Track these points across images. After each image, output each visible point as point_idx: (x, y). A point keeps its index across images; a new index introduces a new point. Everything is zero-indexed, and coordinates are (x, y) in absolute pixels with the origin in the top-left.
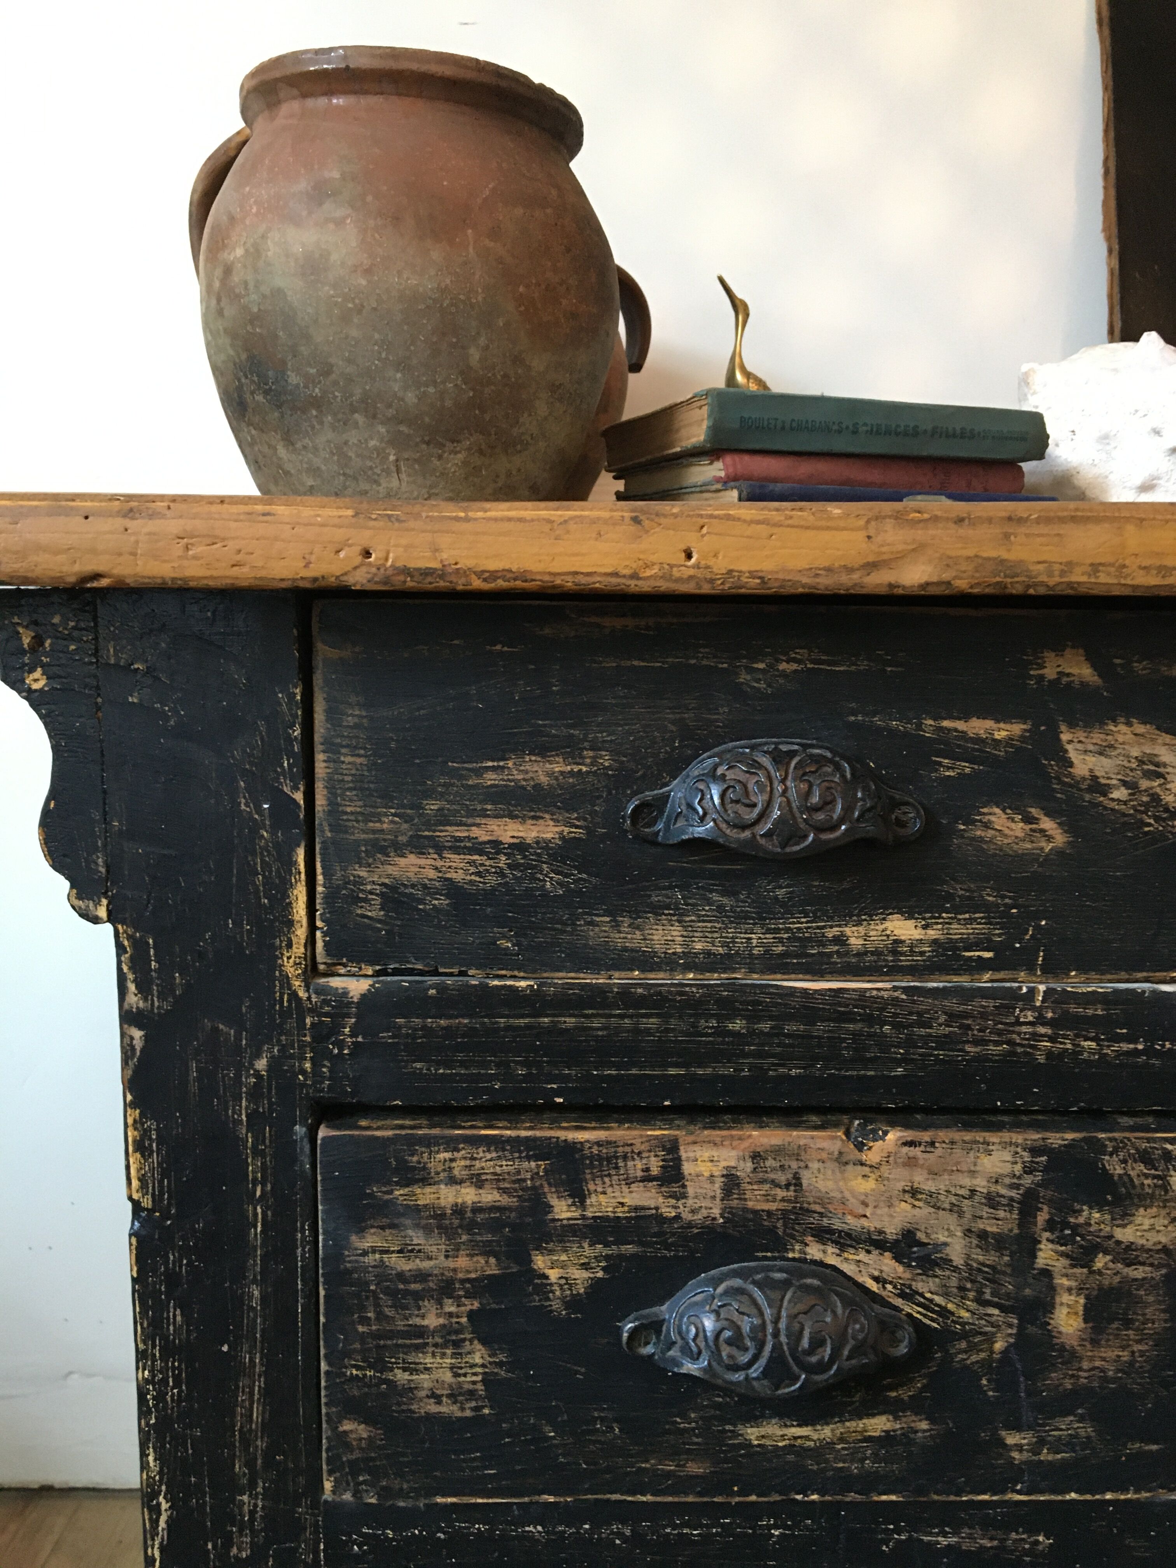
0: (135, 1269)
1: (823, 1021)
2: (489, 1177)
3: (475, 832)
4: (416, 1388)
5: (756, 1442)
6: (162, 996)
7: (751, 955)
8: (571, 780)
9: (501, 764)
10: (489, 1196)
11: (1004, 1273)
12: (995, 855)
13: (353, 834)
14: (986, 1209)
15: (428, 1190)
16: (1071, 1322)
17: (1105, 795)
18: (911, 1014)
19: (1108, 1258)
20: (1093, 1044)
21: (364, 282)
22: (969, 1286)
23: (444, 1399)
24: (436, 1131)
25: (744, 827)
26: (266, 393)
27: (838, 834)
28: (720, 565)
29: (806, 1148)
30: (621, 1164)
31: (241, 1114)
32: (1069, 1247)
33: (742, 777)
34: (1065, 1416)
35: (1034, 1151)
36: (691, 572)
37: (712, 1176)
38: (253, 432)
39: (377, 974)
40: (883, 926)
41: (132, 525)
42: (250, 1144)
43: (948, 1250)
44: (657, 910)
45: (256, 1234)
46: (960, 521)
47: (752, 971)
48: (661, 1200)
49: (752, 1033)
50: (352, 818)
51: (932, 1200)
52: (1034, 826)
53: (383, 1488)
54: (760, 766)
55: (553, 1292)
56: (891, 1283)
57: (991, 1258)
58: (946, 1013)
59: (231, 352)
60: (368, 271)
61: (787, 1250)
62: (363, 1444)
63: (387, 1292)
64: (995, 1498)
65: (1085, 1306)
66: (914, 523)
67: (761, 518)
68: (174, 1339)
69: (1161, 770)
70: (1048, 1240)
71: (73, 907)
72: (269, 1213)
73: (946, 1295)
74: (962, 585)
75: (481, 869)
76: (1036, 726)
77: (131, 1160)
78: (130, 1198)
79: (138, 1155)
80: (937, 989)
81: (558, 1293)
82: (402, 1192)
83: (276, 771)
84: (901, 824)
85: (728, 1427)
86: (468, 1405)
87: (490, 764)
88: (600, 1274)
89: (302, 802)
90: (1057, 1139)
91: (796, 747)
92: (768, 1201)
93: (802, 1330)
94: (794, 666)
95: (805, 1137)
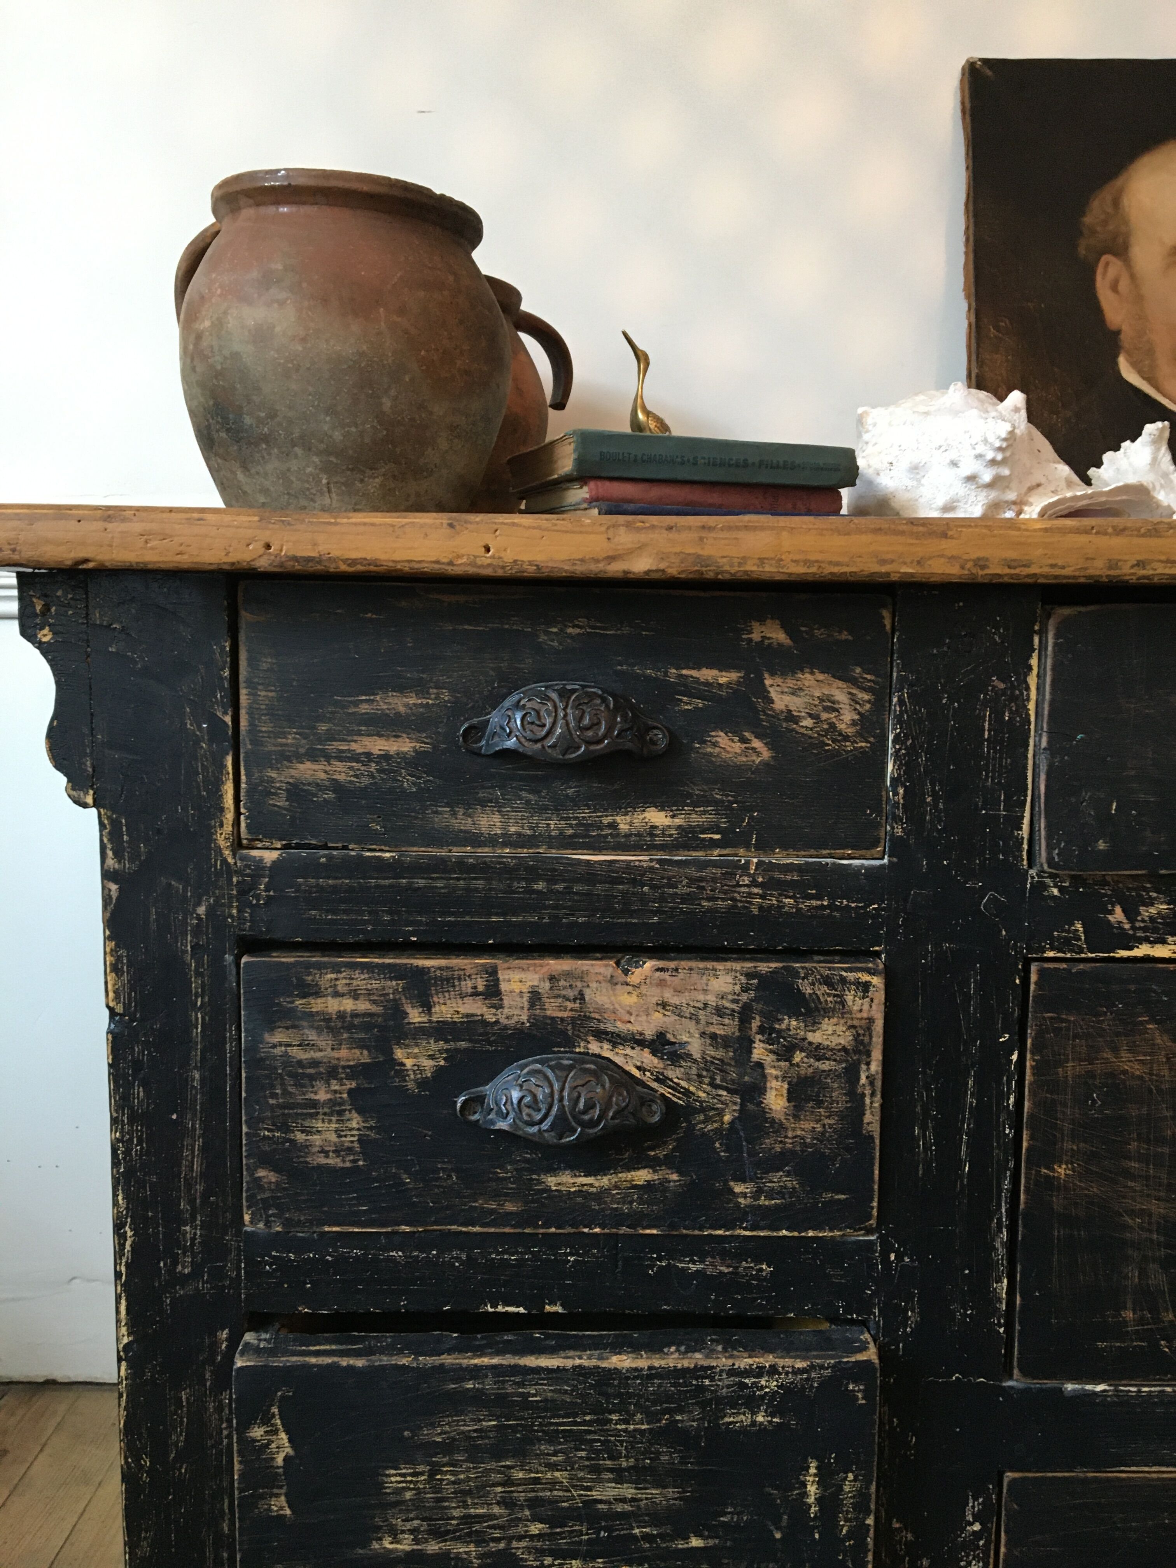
0: (111, 1057)
1: (600, 883)
2: (362, 992)
3: (354, 746)
4: (311, 1145)
5: (554, 1188)
6: (131, 861)
7: (550, 836)
8: (421, 710)
9: (372, 698)
10: (363, 1006)
11: (730, 1065)
12: (720, 766)
13: (266, 746)
14: (715, 1017)
15: (319, 1001)
16: (779, 1101)
17: (797, 724)
18: (663, 878)
19: (804, 1054)
20: (792, 901)
21: (300, 348)
22: (704, 1073)
23: (331, 1154)
24: (326, 959)
25: (536, 741)
26: (228, 430)
27: (602, 746)
28: (509, 557)
29: (587, 973)
30: (457, 983)
31: (186, 946)
32: (775, 1046)
33: (537, 707)
34: (778, 1171)
35: (749, 975)
36: (489, 561)
37: (521, 992)
38: (219, 461)
39: (285, 847)
40: (643, 816)
41: (110, 526)
42: (193, 968)
43: (689, 1047)
44: (483, 803)
45: (197, 1033)
46: (670, 528)
47: (550, 847)
48: (485, 1009)
49: (551, 891)
50: (265, 735)
51: (678, 1011)
52: (747, 745)
53: (287, 1219)
54: (549, 699)
55: (408, 1075)
56: (649, 1071)
57: (720, 1054)
58: (686, 878)
59: (202, 399)
60: (304, 340)
61: (575, 1047)
62: (273, 1187)
63: (291, 1074)
64: (727, 1233)
65: (788, 1090)
66: (639, 530)
67: (535, 525)
68: (138, 1109)
69: (836, 706)
70: (760, 1041)
71: (69, 796)
72: (207, 1018)
73: (688, 1080)
74: (673, 571)
75: (358, 773)
76: (747, 675)
77: (109, 978)
78: (108, 1006)
79: (113, 974)
80: (681, 860)
81: (412, 1077)
82: (300, 1002)
83: (211, 701)
84: (653, 742)
85: (534, 1177)
86: (348, 1159)
87: (364, 698)
88: (442, 1063)
89: (230, 723)
90: (764, 967)
91: (577, 687)
92: (561, 1010)
93: (579, 1096)
94: (578, 631)
95: (587, 965)
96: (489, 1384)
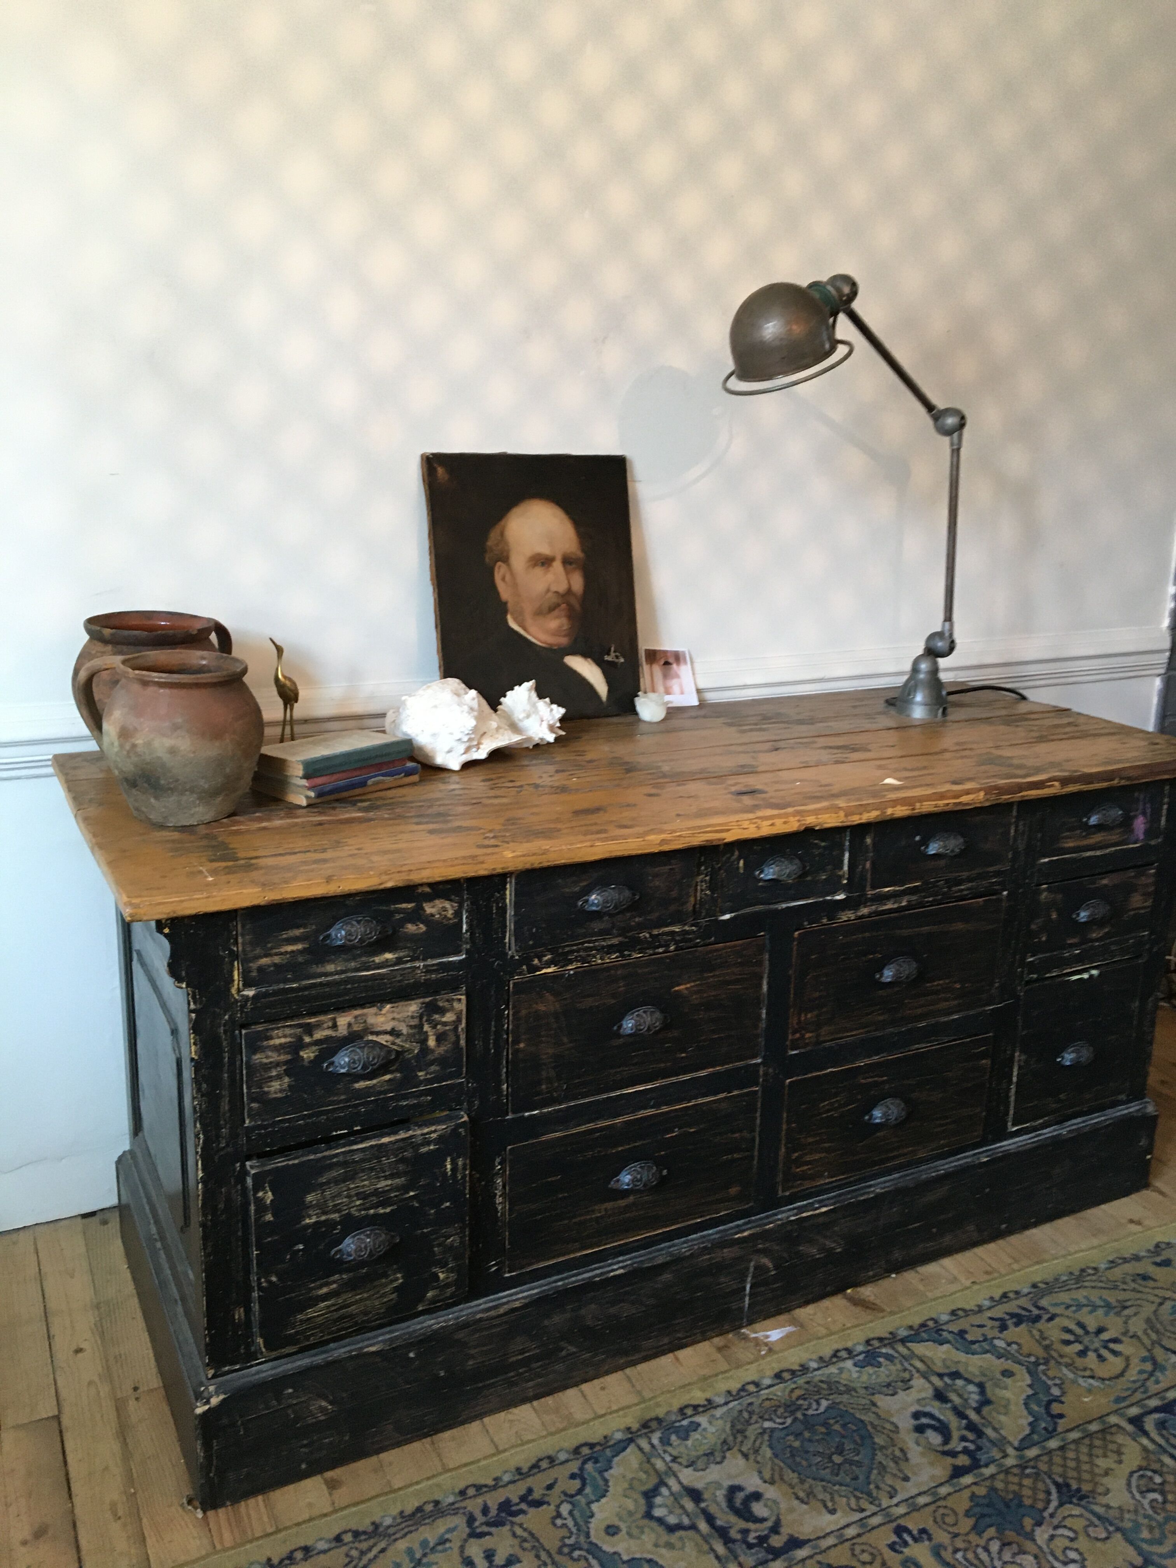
1: (370, 981)
2: (288, 1035)
3: (281, 950)
4: (270, 1091)
5: (358, 1087)
6: (199, 1004)
7: (352, 969)
8: (305, 933)
9: (286, 934)
11: (416, 1034)
12: (409, 935)
13: (249, 955)
14: (411, 1020)
15: (272, 1041)
16: (432, 1043)
17: (434, 917)
18: (391, 976)
19: (440, 1026)
20: (434, 976)
22: (408, 1039)
23: (278, 1093)
24: (272, 1026)
25: (351, 940)
27: (374, 937)
29: (367, 1013)
30: (322, 1025)
31: (222, 1031)
32: (431, 1025)
33: (349, 928)
34: (432, 1065)
35: (422, 1004)
37: (344, 1024)
39: (255, 989)
40: (384, 956)
42: (224, 1038)
43: (403, 1031)
45: (226, 1060)
47: (352, 972)
48: (332, 1032)
49: (352, 988)
50: (248, 952)
51: (399, 1020)
52: (418, 927)
53: (261, 1119)
54: (353, 925)
55: (305, 1060)
56: (389, 1042)
57: (413, 1031)
58: (399, 974)
61: (364, 1039)
62: (256, 1109)
63: (263, 1068)
64: (416, 1090)
65: (436, 1038)
70: (426, 1024)
71: (176, 985)
72: (230, 1054)
73: (403, 1042)
74: (399, 885)
75: (282, 959)
76: (418, 904)
80: (397, 969)
82: (265, 1043)
84: (389, 932)
85: (351, 1085)
86: (284, 1093)
87: (282, 935)
88: (317, 1053)
89: (235, 950)
90: (427, 1000)
92: (358, 1028)
93: (369, 1056)
95: (367, 1010)
96: (341, 1158)
